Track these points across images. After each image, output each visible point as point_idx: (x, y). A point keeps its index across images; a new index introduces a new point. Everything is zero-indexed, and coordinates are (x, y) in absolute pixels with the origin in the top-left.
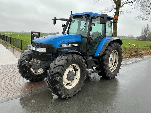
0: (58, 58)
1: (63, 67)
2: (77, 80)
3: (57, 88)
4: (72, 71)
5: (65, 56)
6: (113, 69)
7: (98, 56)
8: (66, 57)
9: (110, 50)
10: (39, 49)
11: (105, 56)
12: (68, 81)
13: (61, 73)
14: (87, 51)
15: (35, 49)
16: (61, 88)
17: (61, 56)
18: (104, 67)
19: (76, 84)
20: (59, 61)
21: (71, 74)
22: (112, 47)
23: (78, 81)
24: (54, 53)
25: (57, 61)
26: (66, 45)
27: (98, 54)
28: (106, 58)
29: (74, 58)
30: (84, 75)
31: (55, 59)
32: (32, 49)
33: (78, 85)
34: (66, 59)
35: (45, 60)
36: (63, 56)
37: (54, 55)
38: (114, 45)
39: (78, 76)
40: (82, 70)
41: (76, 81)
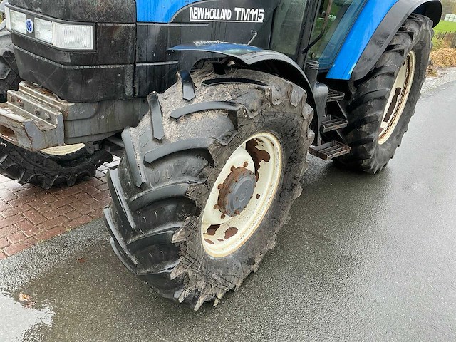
0: (173, 98)
1: (205, 163)
2: (260, 205)
3: (173, 276)
4: (246, 164)
5: (221, 87)
6: (385, 133)
7: (347, 78)
8: (225, 92)
9: (401, 52)
10: (50, 28)
11: (379, 78)
12: (223, 216)
13: (194, 198)
14: (305, 52)
15: (29, 26)
16: (190, 273)
17: (188, 80)
18: (365, 128)
19: (255, 227)
20: (182, 121)
21: (239, 185)
22: (411, 35)
23: (266, 208)
24: (144, 58)
25: (167, 116)
26: (208, 14)
27: (347, 69)
28: (380, 87)
29: (270, 99)
30: (294, 182)
31: (155, 100)
32: (9, 27)
33: (264, 227)
34: (225, 111)
35: (92, 102)
36: (207, 83)
37: (142, 72)
38: (419, 25)
39: (268, 183)
40: (290, 158)
41: (257, 209)
